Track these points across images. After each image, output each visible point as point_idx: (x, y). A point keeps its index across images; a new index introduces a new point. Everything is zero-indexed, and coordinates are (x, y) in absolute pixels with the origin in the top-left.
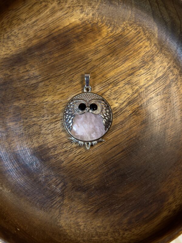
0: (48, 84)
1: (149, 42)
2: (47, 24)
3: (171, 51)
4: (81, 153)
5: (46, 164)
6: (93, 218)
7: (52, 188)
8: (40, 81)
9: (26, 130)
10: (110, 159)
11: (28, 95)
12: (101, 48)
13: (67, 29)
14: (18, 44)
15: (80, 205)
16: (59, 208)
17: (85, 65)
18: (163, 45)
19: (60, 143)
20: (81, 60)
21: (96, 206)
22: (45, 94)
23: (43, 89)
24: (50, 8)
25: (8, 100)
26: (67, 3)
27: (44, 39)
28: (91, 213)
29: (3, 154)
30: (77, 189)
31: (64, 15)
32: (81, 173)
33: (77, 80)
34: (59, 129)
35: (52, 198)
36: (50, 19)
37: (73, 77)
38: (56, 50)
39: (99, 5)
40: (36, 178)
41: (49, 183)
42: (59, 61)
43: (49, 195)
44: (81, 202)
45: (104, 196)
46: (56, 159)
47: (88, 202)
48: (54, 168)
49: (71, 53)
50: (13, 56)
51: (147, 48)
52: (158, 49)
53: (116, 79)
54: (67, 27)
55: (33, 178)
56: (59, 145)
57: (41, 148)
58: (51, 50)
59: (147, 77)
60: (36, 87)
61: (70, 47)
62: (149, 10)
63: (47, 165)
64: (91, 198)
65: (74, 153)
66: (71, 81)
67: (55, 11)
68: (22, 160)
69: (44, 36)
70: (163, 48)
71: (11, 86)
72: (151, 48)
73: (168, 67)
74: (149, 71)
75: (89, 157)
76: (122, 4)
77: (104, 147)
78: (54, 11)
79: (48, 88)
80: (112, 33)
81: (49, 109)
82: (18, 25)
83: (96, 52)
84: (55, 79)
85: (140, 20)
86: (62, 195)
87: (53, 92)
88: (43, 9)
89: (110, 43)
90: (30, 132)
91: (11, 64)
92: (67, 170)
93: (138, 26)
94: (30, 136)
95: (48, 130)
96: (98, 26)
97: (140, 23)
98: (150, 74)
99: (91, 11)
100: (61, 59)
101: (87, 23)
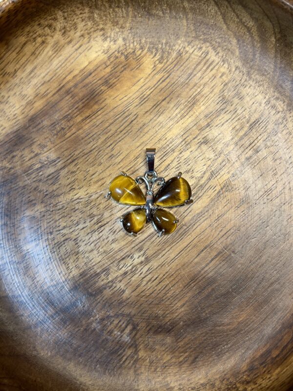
0: (75, 170)
1: (226, 65)
2: (53, 71)
3: (266, 74)
4: (151, 271)
5: (99, 300)
6: (191, 372)
7: (116, 336)
8: (60, 168)
9: (54, 252)
10: (200, 271)
11: (47, 195)
12: (149, 93)
13: (85, 73)
14: (12, 115)
15: (166, 355)
16: (134, 366)
17: (128, 125)
18: (251, 65)
19: (114, 262)
20: (120, 119)
21: (192, 351)
22: (74, 187)
23: (68, 179)
24: (52, 44)
25: (16, 208)
26: (77, 30)
27: (52, 98)
28: (185, 365)
29: (26, 297)
30: (156, 331)
31: (76, 50)
32: (158, 304)
33: (121, 152)
34: (108, 240)
35: (119, 352)
36: (55, 63)
37: (113, 149)
38: (75, 111)
39: (130, 21)
40: (86, 325)
41: (108, 330)
42: (84, 128)
43: (113, 349)
44: (167, 350)
45: (201, 334)
46: (111, 288)
47: (178, 349)
48: (112, 303)
49: (102, 111)
50: (8, 135)
51: (225, 75)
52: (243, 75)
53: (184, 138)
54: (85, 69)
55: (82, 326)
56: (111, 265)
57: (84, 276)
58: (68, 113)
59: (235, 124)
60: (57, 178)
61: (96, 102)
62: (216, 13)
63: (99, 302)
64: (181, 341)
65: (140, 273)
66: (111, 156)
67: (61, 47)
68: (59, 300)
69: (52, 91)
70: (252, 71)
71: (16, 185)
72: (232, 74)
73: (265, 100)
74: (236, 114)
75: (164, 275)
76: (169, 11)
77: (186, 253)
78: (59, 47)
79: (76, 176)
80: (162, 63)
81: (84, 209)
82: (5, 84)
83: (142, 101)
84: (83, 160)
85: (205, 32)
86: (134, 345)
87: (85, 181)
88: (41, 48)
89: (161, 81)
90: (62, 253)
91: (7, 150)
92: (134, 303)
93: (202, 42)
94: (63, 260)
95: (89, 244)
96: (137, 55)
97: (205, 37)
98: (239, 119)
99: (119, 33)
100: (86, 124)
101: (117, 55)
